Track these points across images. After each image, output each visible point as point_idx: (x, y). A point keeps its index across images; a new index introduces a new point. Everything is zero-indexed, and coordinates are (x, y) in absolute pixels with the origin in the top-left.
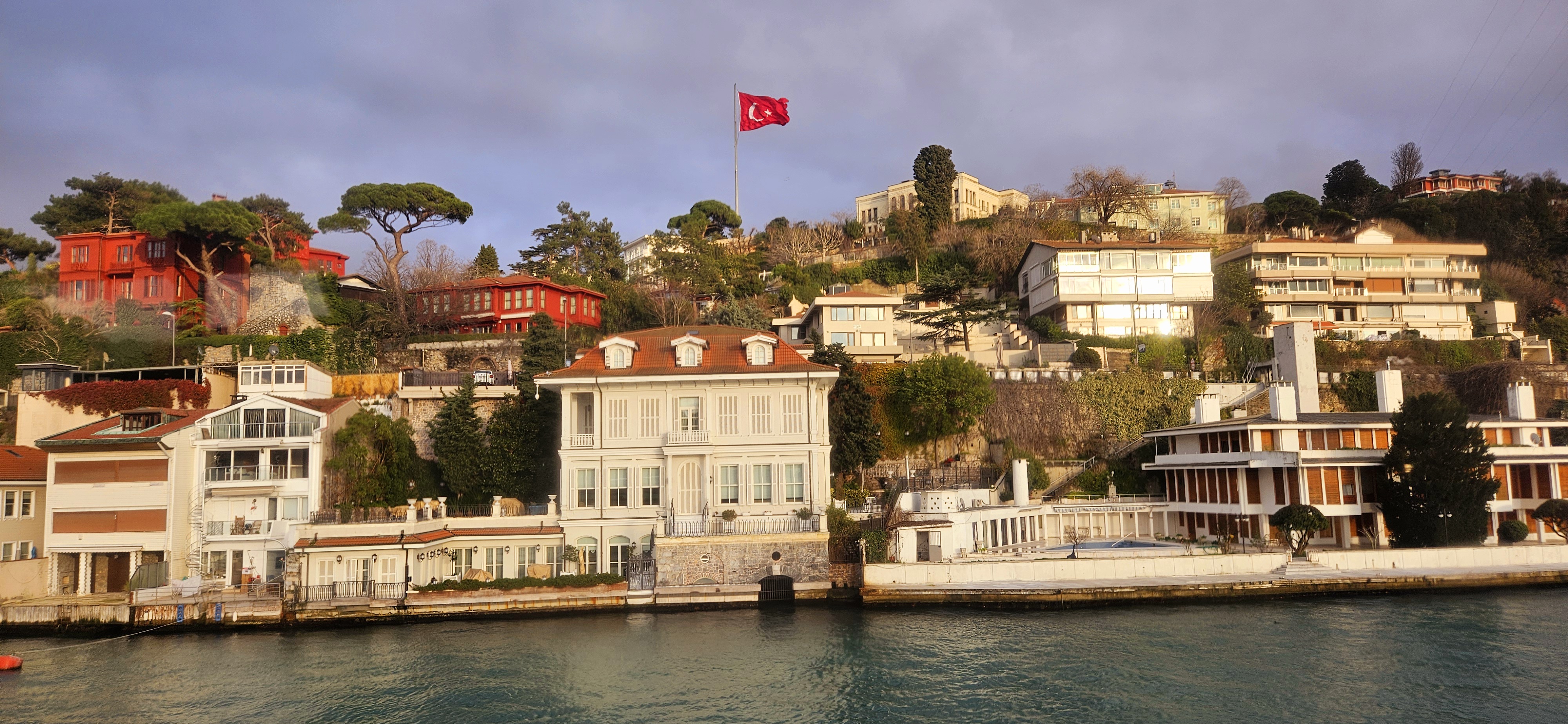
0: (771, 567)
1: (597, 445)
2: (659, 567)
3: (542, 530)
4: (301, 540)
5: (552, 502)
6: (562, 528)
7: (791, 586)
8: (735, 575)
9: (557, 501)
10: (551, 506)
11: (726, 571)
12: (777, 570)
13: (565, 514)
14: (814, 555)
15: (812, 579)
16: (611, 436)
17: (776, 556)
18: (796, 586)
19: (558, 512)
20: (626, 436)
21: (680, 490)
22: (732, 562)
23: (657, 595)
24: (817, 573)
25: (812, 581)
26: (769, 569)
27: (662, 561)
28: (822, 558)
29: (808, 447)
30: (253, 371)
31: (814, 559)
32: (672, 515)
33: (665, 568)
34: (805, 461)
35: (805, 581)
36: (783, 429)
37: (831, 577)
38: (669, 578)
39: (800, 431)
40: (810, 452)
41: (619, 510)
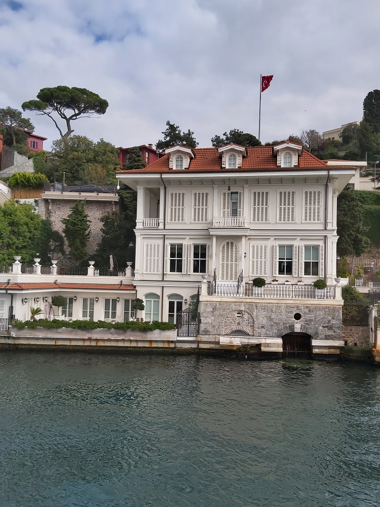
0: (293, 326)
1: (161, 226)
2: (202, 319)
3: (121, 286)
5: (129, 267)
6: (135, 287)
7: (310, 342)
8: (263, 330)
9: (133, 267)
10: (128, 270)
11: (256, 326)
12: (298, 327)
13: (137, 277)
14: (330, 318)
15: (327, 338)
16: (171, 220)
17: (298, 317)
18: (315, 343)
19: (133, 275)
20: (182, 220)
21: (221, 262)
22: (261, 319)
23: (199, 342)
24: (331, 333)
25: (328, 339)
26: (292, 327)
27: (205, 315)
28: (337, 322)
29: (324, 233)
31: (329, 321)
32: (215, 280)
33: (207, 320)
34: (321, 243)
35: (321, 339)
36: (304, 217)
37: (343, 337)
38: (210, 329)
39: (318, 220)
40: (326, 237)
41: (175, 276)
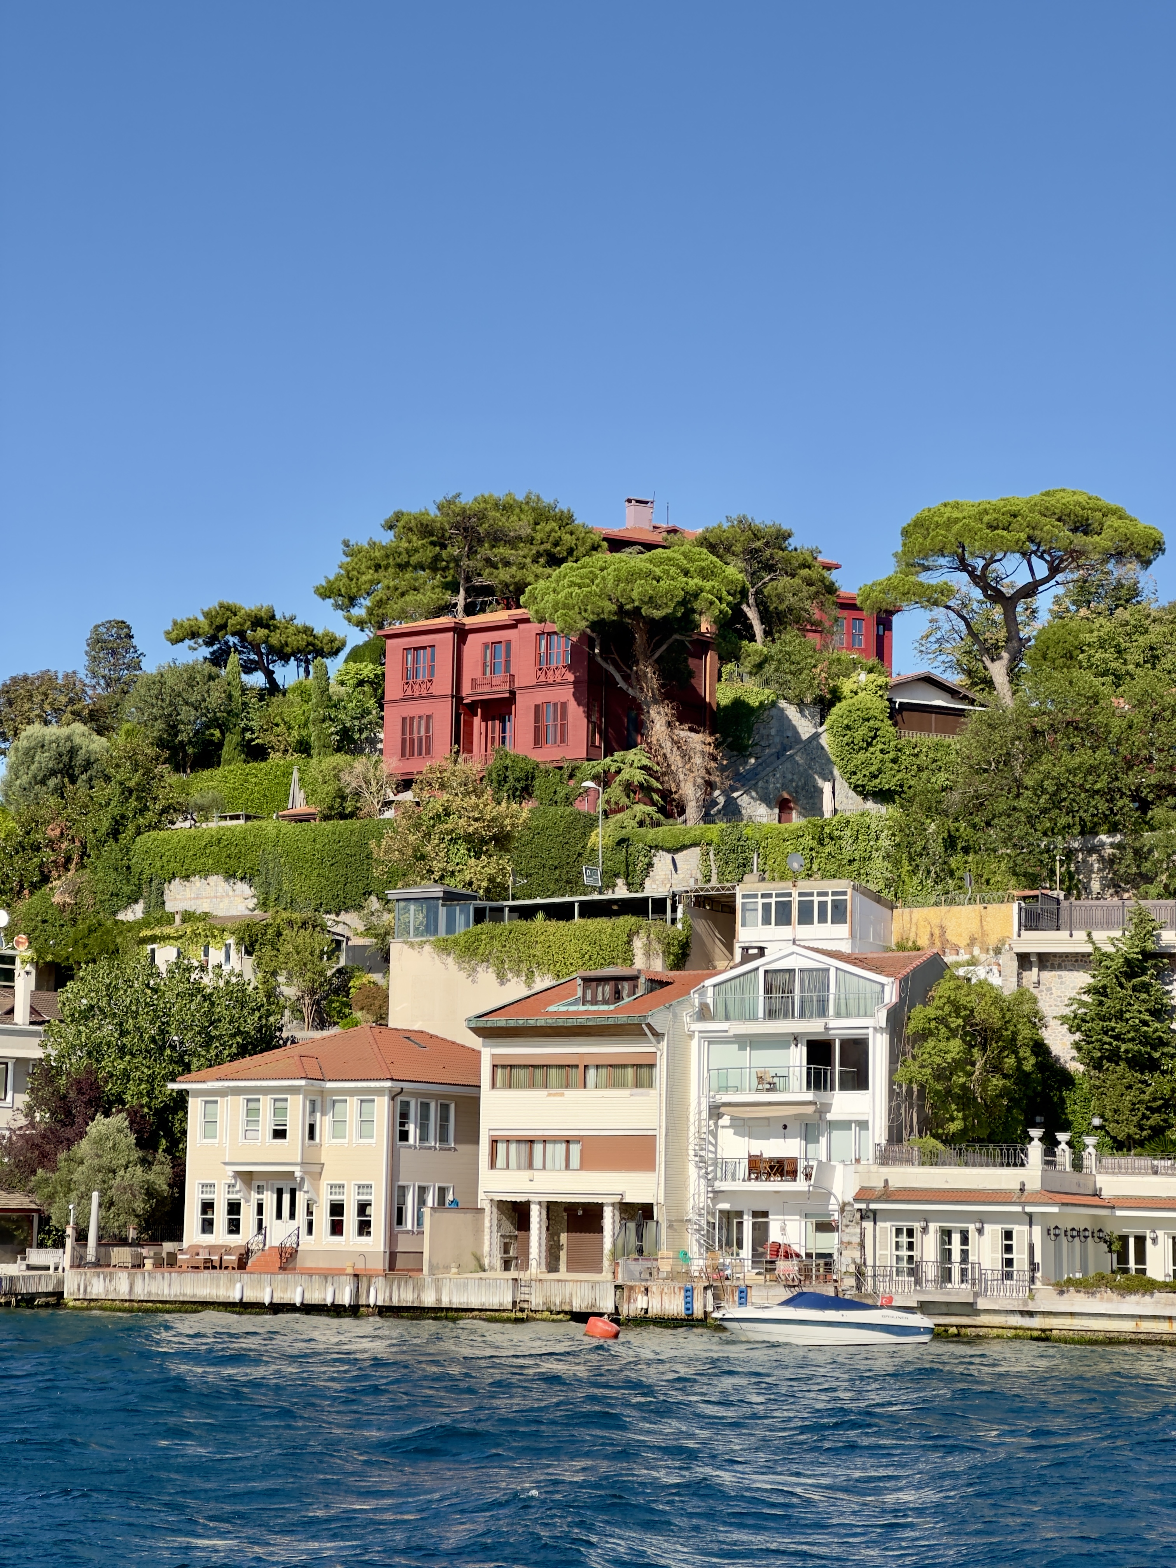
4: (863, 1189)
30: (761, 901)
